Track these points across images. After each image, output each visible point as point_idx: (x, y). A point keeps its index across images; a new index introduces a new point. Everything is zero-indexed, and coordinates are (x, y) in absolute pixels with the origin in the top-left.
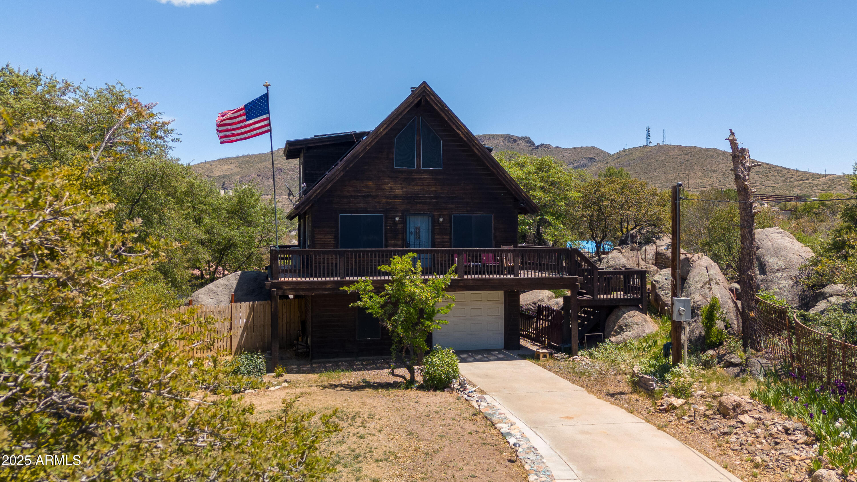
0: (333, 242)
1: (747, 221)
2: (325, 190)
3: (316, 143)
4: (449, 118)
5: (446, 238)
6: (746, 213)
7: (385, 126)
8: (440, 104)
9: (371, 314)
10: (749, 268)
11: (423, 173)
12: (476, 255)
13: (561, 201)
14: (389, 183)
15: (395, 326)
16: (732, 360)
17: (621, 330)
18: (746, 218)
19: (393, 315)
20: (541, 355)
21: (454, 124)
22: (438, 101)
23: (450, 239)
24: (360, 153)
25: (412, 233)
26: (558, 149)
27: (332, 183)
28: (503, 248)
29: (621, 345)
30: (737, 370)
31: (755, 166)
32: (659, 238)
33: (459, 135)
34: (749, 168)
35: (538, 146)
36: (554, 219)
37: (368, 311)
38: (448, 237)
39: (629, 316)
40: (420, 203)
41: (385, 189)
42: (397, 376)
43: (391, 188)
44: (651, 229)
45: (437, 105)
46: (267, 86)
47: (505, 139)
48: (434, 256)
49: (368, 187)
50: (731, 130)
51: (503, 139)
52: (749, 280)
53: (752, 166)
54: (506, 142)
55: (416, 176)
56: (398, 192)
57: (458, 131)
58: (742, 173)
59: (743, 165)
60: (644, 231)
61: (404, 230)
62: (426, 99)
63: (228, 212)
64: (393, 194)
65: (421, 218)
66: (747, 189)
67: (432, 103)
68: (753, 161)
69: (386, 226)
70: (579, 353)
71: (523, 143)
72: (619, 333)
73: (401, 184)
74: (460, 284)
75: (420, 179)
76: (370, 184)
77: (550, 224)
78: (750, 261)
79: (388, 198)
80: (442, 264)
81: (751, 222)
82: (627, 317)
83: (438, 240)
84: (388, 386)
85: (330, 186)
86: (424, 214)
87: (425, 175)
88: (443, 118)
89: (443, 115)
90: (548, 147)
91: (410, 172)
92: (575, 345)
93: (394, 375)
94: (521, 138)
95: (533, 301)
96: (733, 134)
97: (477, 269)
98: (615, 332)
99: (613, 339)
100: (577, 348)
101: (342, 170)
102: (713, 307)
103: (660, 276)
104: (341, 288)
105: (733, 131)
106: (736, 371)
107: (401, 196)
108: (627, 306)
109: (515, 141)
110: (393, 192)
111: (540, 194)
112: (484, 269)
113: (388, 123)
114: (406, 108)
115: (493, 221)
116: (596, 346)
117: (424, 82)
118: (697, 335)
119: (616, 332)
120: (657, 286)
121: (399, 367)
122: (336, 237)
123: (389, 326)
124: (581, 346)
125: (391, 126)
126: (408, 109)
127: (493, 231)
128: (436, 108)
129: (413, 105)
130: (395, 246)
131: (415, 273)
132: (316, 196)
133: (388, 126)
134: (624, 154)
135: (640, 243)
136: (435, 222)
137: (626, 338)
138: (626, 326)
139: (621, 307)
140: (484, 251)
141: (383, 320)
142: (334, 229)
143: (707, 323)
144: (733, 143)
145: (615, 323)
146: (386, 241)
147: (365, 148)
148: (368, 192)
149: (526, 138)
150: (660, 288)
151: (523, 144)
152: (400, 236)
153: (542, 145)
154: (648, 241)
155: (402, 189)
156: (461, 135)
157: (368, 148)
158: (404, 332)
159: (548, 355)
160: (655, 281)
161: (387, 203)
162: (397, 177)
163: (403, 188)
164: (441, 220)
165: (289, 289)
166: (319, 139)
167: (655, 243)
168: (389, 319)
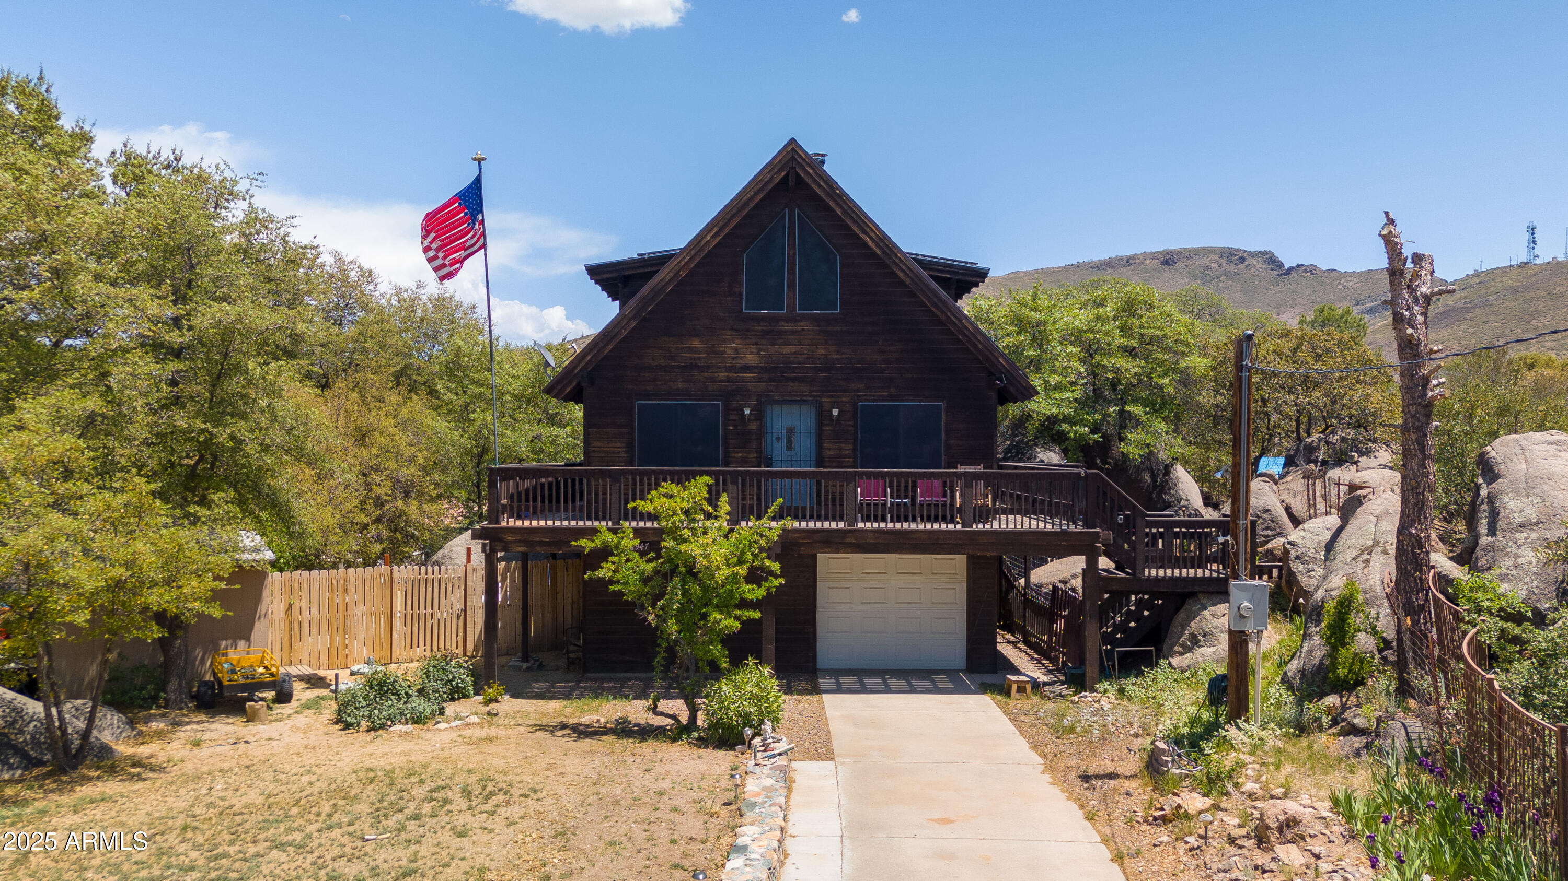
0: (623, 455)
1: (1413, 416)
2: (601, 356)
3: (639, 267)
4: (845, 211)
5: (847, 448)
6: (1413, 398)
7: (715, 230)
8: (825, 182)
9: (620, 593)
10: (1414, 521)
11: (800, 321)
12: (906, 482)
13: (1166, 374)
14: (731, 341)
15: (662, 619)
16: (1356, 721)
17: (1195, 641)
18: (1413, 409)
19: (661, 596)
20: (1014, 687)
21: (855, 222)
22: (821, 177)
23: (855, 450)
24: (667, 284)
25: (778, 439)
26: (1334, 274)
27: (615, 342)
28: (962, 469)
29: (1187, 674)
30: (1357, 742)
31: (1440, 292)
32: (1367, 453)
33: (865, 245)
34: (1428, 299)
35: (1291, 269)
36: (1146, 413)
37: (612, 588)
38: (850, 446)
39: (1214, 615)
40: (794, 380)
41: (724, 352)
42: (662, 714)
43: (736, 350)
44: (1351, 434)
45: (820, 186)
46: (480, 161)
47: (1221, 257)
48: (819, 484)
49: (691, 350)
50: (1387, 213)
51: (1217, 257)
52: (1413, 548)
53: (1433, 294)
54: (1223, 262)
55: (787, 327)
56: (751, 359)
57: (863, 236)
58: (1408, 309)
59: (1412, 290)
60: (1334, 439)
61: (761, 433)
62: (798, 175)
63: (516, 397)
64: (740, 363)
65: (795, 409)
66: (1418, 345)
67: (809, 181)
68: (1435, 281)
69: (726, 424)
70: (1100, 687)
71: (1258, 264)
72: (1190, 649)
73: (756, 343)
74: (848, 540)
75: (793, 333)
76: (696, 343)
77: (1138, 423)
78: (1416, 504)
79: (730, 369)
80: (834, 500)
81: (1423, 419)
82: (1209, 617)
83: (828, 453)
84: (644, 733)
85: (610, 347)
86: (802, 402)
87: (804, 325)
88: (832, 210)
89: (832, 204)
90: (1311, 270)
91: (776, 319)
92: (1091, 670)
93: (656, 712)
94: (1253, 255)
95: (1061, 577)
96: (1391, 222)
97: (899, 510)
98: (1181, 646)
99: (1175, 661)
100: (1096, 675)
101: (634, 318)
102: (1345, 605)
103: (1303, 533)
104: (573, 543)
105: (1391, 215)
106: (1357, 745)
107: (756, 367)
108: (1212, 593)
109: (1242, 260)
110: (741, 358)
111: (1121, 362)
112: (914, 510)
113: (721, 223)
114: (756, 194)
115: (943, 417)
116: (1140, 674)
117: (793, 141)
118: (1317, 661)
119: (1183, 646)
120: (1293, 553)
121: (667, 697)
122: (630, 446)
123: (650, 618)
124: (1105, 673)
125: (727, 231)
126: (761, 196)
127: (943, 435)
128: (818, 191)
129: (771, 186)
130: (743, 462)
131: (716, 517)
132: (585, 367)
133: (721, 229)
134: (1476, 280)
135: (1324, 463)
136: (822, 416)
137: (1200, 659)
138: (1204, 636)
139: (1200, 596)
140: (923, 476)
141: (643, 608)
142: (626, 430)
143: (1331, 636)
144: (1391, 244)
145: (1184, 627)
146: (727, 452)
147: (677, 274)
148: (691, 359)
149: (1265, 253)
150: (1297, 557)
151: (1258, 266)
152: (754, 444)
153: (1299, 266)
154: (1341, 459)
155: (758, 353)
156: (870, 243)
157: (683, 274)
158: (679, 632)
159: (1028, 687)
160: (1289, 543)
161: (729, 380)
162: (748, 330)
163: (759, 350)
164: (835, 412)
165: (515, 541)
166: (644, 260)
167: (1356, 463)
168: (654, 605)
